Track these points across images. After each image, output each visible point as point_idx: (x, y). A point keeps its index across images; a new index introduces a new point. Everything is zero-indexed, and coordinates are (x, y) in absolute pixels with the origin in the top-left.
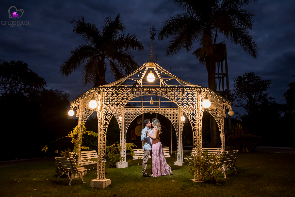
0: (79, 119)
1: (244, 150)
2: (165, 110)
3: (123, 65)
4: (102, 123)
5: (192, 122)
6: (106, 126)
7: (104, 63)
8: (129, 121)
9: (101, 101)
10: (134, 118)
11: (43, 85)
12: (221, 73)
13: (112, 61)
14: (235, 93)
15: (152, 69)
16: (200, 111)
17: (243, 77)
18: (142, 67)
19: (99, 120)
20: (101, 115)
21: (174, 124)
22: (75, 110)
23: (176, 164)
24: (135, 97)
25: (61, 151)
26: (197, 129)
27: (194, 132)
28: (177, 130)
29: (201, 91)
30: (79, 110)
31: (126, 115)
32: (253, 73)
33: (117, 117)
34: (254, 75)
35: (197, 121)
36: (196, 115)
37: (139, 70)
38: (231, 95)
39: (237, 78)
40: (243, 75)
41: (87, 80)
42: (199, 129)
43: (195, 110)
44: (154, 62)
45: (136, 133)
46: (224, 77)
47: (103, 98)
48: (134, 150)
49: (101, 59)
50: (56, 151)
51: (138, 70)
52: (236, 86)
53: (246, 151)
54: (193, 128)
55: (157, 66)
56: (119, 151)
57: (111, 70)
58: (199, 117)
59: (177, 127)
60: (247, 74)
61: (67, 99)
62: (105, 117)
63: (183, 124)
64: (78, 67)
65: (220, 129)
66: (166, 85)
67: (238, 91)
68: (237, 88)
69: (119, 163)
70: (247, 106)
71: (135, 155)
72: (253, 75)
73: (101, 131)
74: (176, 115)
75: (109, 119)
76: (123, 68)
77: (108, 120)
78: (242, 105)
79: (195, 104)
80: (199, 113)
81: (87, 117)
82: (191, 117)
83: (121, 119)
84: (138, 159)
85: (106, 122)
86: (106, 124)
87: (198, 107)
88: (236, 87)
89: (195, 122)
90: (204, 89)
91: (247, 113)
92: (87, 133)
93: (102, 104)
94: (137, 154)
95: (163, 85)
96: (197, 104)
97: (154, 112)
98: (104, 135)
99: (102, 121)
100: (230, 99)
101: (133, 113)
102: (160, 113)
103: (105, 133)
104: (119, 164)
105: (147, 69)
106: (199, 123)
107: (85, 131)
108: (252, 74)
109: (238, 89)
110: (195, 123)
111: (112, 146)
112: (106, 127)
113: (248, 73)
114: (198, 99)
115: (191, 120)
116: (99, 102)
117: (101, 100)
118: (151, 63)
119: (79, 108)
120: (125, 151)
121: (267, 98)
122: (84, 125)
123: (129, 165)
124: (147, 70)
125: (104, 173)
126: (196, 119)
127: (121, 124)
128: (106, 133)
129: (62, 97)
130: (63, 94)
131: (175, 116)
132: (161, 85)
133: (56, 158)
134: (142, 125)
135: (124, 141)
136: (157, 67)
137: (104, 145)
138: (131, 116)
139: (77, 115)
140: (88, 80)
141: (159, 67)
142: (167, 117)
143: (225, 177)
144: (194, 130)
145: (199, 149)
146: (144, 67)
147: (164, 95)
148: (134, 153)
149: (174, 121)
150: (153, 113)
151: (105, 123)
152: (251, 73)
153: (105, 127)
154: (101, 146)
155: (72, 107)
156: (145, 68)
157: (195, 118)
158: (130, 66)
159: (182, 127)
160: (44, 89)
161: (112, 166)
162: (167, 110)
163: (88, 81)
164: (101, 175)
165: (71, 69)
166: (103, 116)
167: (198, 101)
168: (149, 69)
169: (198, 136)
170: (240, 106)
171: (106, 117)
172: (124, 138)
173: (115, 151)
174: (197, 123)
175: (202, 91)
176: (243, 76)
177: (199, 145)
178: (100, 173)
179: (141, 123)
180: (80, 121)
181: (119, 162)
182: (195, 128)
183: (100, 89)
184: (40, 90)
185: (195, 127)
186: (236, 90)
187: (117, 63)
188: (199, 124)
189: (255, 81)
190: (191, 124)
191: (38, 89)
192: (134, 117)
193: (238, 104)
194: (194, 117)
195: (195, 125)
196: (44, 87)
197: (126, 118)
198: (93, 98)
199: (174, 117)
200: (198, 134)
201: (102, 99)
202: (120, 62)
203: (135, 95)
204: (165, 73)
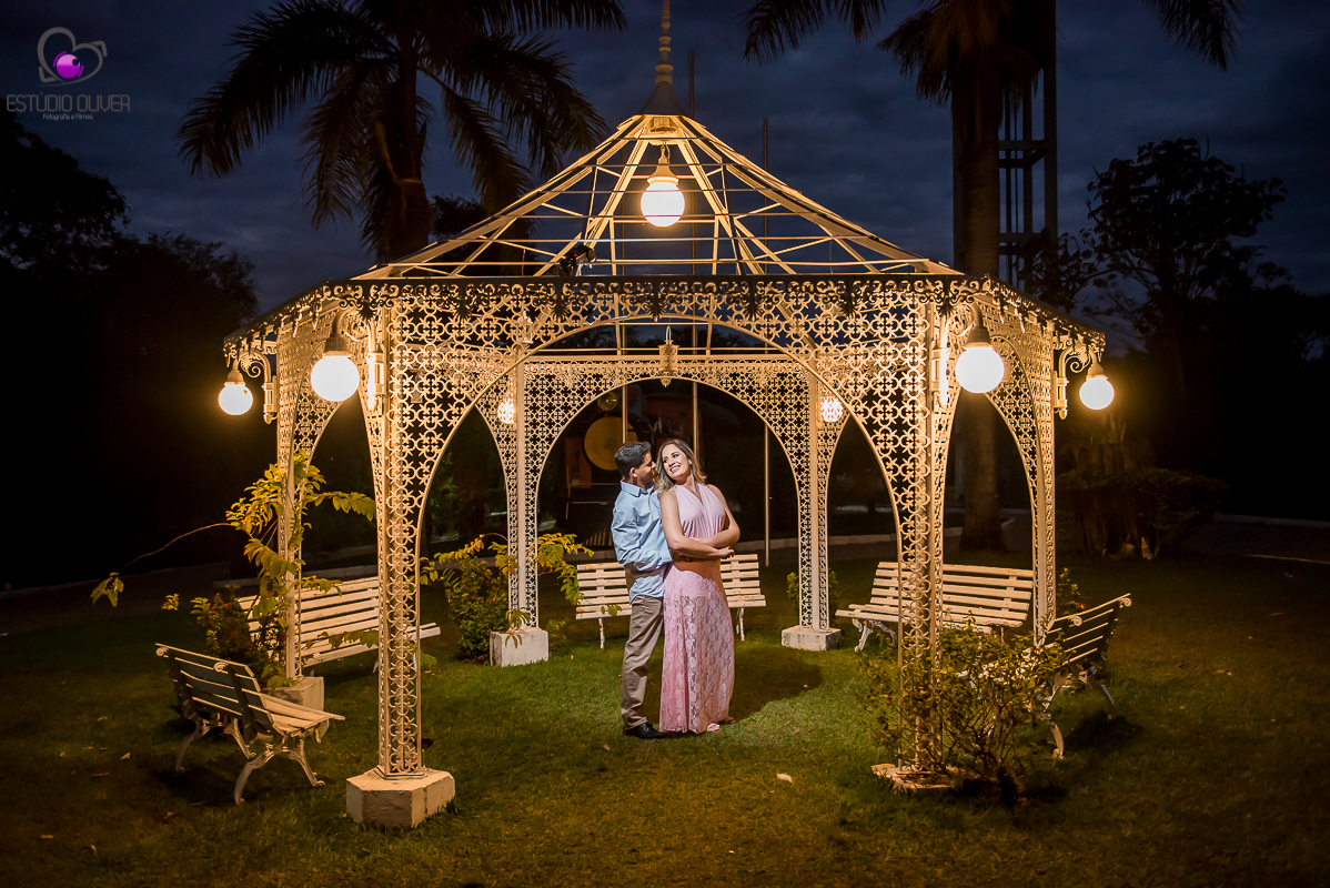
0: (280, 431)
1: (1130, 547)
2: (738, 364)
3: (518, 111)
4: (394, 480)
5: (895, 470)
6: (416, 494)
7: (416, 100)
8: (550, 424)
9: (384, 356)
10: (578, 408)
11: (111, 218)
12: (1020, 137)
13: (459, 91)
14: (1093, 250)
15: (666, 154)
16: (936, 407)
17: (1136, 164)
18: (614, 142)
19: (377, 459)
20: (388, 435)
21: (784, 438)
22: (255, 384)
23: (793, 644)
24: (572, 328)
25: (196, 600)
26: (920, 504)
27: (902, 521)
28: (799, 470)
29: (951, 295)
30: (278, 380)
31: (534, 392)
32: (1192, 142)
33: (487, 406)
34: (1194, 154)
35: (921, 464)
36: (914, 427)
37: (592, 162)
38: (1072, 260)
39: (1104, 169)
40: (1139, 153)
41: (326, 194)
42: (928, 506)
43: (913, 402)
44: (680, 112)
45: (590, 455)
46: (1035, 159)
47: (395, 335)
48: (580, 567)
49: (394, 80)
50: (166, 601)
51: (588, 163)
52: (1097, 211)
53: (1138, 550)
54: (896, 498)
55: (699, 135)
56: (504, 578)
57: (455, 135)
58: (932, 439)
59: (799, 454)
60: (1159, 148)
61: (244, 281)
62: (411, 444)
63: (835, 438)
64: (275, 122)
65: (1034, 478)
66: (743, 235)
67: (1104, 238)
68: (1101, 219)
69: (503, 641)
70: (1146, 311)
71: (586, 593)
72: (1191, 150)
73: (388, 523)
74: (798, 391)
75: (430, 454)
76: (515, 127)
77: (429, 459)
78: (1119, 306)
79: (913, 369)
80: (935, 418)
81: (326, 418)
82: (885, 441)
83: (508, 412)
84: (598, 614)
85: (416, 474)
86: (416, 481)
87: (926, 384)
88: (1098, 216)
89: (910, 466)
90: (968, 285)
91: (1143, 342)
92: (328, 502)
93: (390, 372)
94: (594, 588)
95: (731, 235)
96: (922, 369)
97: (680, 377)
98: (410, 546)
99: (396, 467)
100: (1063, 279)
101: (569, 385)
102: (713, 382)
103: (411, 531)
104: (503, 645)
105: (637, 156)
106: (933, 471)
107: (315, 490)
108: (1186, 147)
109: (1107, 229)
110: (910, 474)
111: (467, 549)
112: (416, 500)
113: (1167, 145)
114: (927, 340)
115: (887, 455)
116: (371, 359)
117: (383, 347)
118: (661, 120)
119: (274, 373)
120: (533, 580)
121: (1250, 268)
122: (308, 462)
123: (556, 648)
124: (637, 161)
125: (415, 744)
126: (913, 451)
127: (508, 439)
128: (417, 531)
129: (214, 275)
130: (221, 257)
131: (791, 399)
132: (716, 235)
133: (161, 651)
134: (621, 416)
135: (527, 526)
136: (698, 142)
137: (409, 596)
138: (558, 400)
139: (268, 408)
140: (334, 198)
141: (706, 141)
142: (751, 403)
143: (1059, 751)
144: (904, 514)
145: (926, 614)
146: (622, 143)
147: (739, 317)
148: (581, 584)
149: (783, 422)
150: (673, 380)
151: (408, 479)
152: (1180, 141)
153: (411, 502)
154: (393, 602)
155: (240, 368)
156: (632, 143)
157: (909, 446)
158: (554, 114)
159: (826, 454)
160: (116, 236)
161: (469, 653)
162: (747, 364)
163: (331, 201)
164: (399, 752)
165: (239, 136)
166: (395, 438)
167: (932, 353)
168: (652, 154)
169: (926, 543)
170: (1109, 312)
171: (416, 443)
172: (527, 510)
173: (485, 578)
174: (920, 475)
175: (954, 297)
176: (1139, 161)
177: (929, 594)
178: (395, 744)
179: (616, 408)
180: (283, 445)
181: (504, 636)
182: (910, 503)
183: (372, 291)
184: (98, 240)
185: (910, 494)
186: (1097, 230)
187: (485, 99)
188: (933, 479)
189: (1200, 186)
190: (889, 481)
191: (85, 237)
192: (578, 405)
193: (1102, 298)
194: (904, 441)
195: (906, 484)
196: (117, 223)
197: (534, 408)
198: (334, 343)
199: (787, 402)
200: (923, 535)
201: (390, 343)
202: (497, 94)
203: (576, 318)
204: (742, 177)
